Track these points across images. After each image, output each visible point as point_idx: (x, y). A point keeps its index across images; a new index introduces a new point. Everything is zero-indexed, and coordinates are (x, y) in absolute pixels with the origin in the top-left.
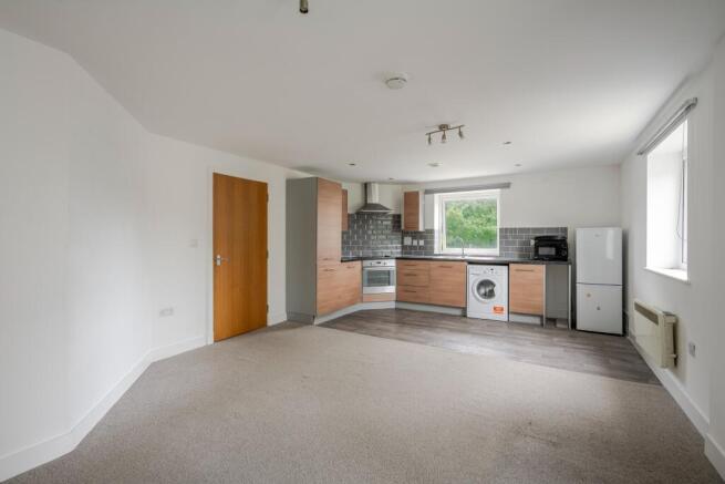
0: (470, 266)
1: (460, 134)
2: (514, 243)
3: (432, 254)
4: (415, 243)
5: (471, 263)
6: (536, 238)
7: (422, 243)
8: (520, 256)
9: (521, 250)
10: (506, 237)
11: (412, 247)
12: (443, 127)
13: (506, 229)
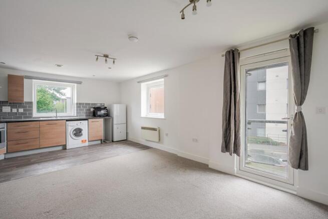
0: (67, 122)
1: (114, 62)
2: (83, 110)
3: (31, 117)
4: (15, 110)
5: (67, 120)
6: (94, 108)
7: (21, 110)
8: (87, 116)
9: (87, 113)
10: (80, 107)
11: (11, 114)
12: (106, 56)
13: (80, 104)
